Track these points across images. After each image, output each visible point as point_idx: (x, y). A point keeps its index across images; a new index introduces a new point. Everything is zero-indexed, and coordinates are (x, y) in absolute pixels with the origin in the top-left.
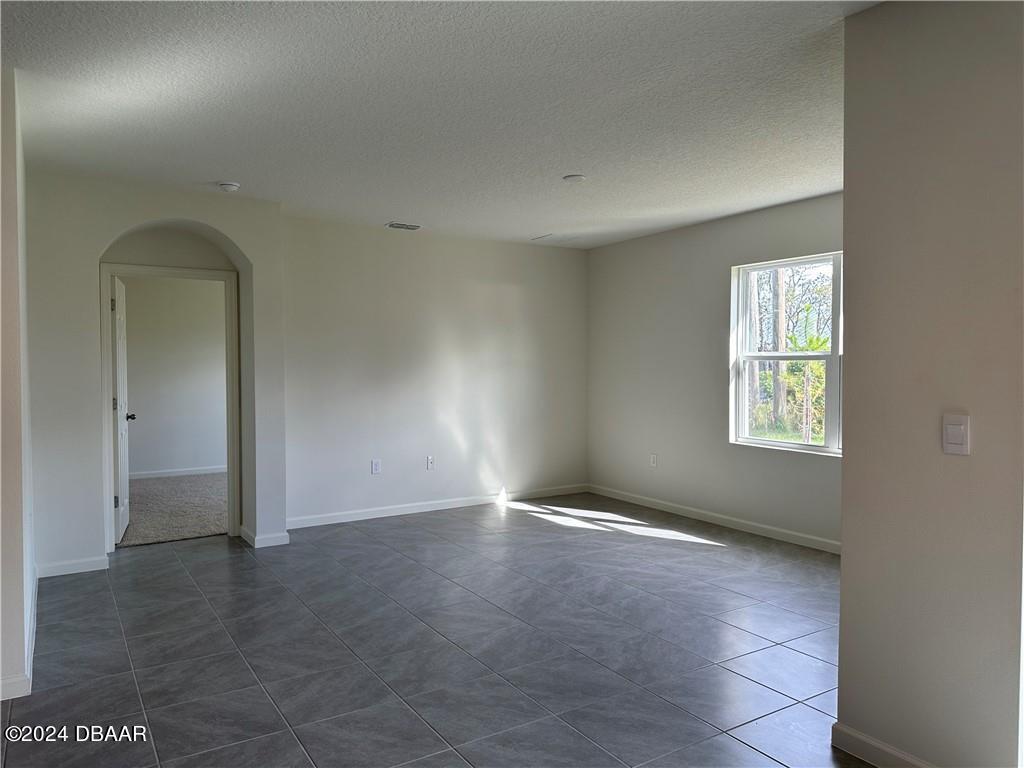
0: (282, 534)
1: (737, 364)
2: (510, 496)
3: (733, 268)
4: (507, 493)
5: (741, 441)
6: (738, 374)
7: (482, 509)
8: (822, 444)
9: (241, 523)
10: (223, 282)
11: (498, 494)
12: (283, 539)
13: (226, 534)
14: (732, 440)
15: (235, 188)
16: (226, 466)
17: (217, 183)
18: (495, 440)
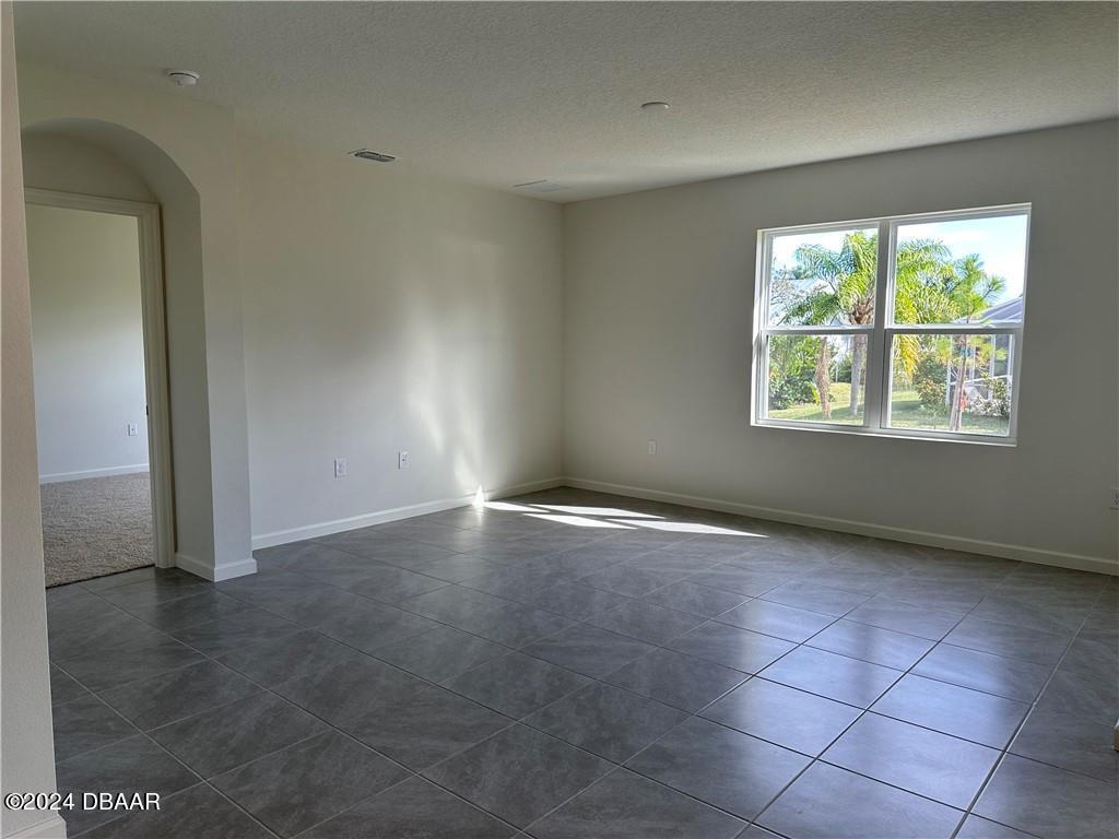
0: (248, 561)
1: (759, 338)
2: (488, 495)
3: (760, 232)
4: (484, 492)
5: (761, 424)
6: (760, 349)
7: (459, 512)
8: (861, 423)
9: (176, 550)
10: (135, 219)
11: (475, 494)
12: (248, 566)
13: (153, 565)
14: (753, 423)
15: (193, 81)
16: (148, 464)
17: (165, 71)
18: (471, 429)
